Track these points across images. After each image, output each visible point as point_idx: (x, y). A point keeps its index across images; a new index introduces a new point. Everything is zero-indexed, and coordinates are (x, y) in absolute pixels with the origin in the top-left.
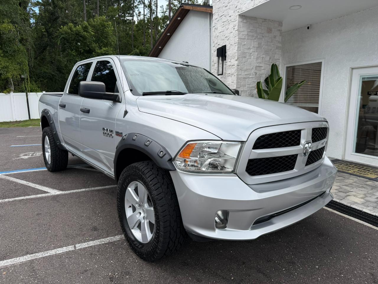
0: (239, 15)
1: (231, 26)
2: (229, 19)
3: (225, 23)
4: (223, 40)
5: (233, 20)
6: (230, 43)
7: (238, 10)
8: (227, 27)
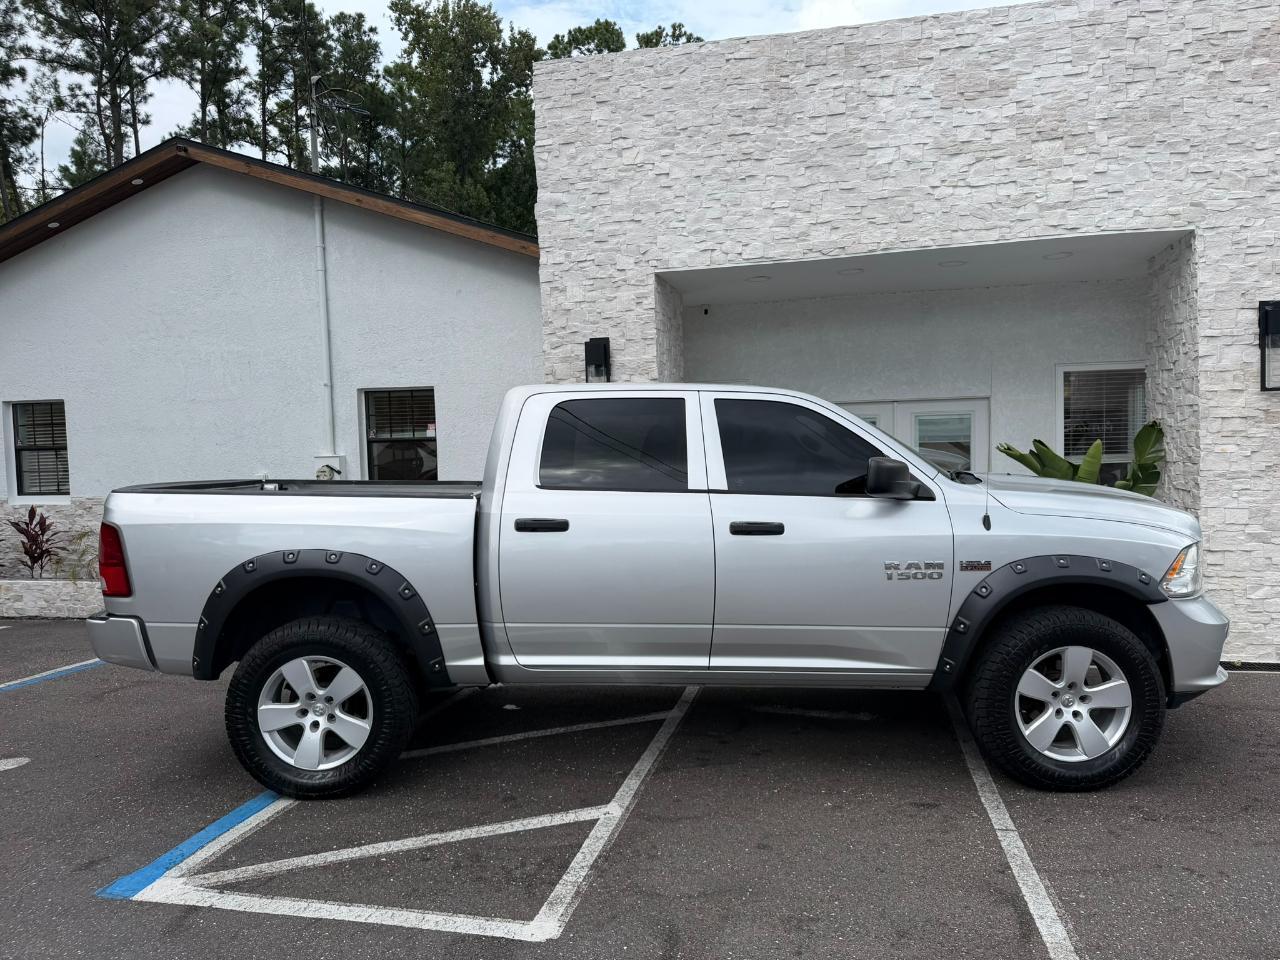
0: (657, 276)
1: (626, 295)
2: (620, 276)
3: (598, 283)
4: (594, 323)
5: (633, 282)
6: (623, 335)
7: (655, 263)
8: (608, 293)
